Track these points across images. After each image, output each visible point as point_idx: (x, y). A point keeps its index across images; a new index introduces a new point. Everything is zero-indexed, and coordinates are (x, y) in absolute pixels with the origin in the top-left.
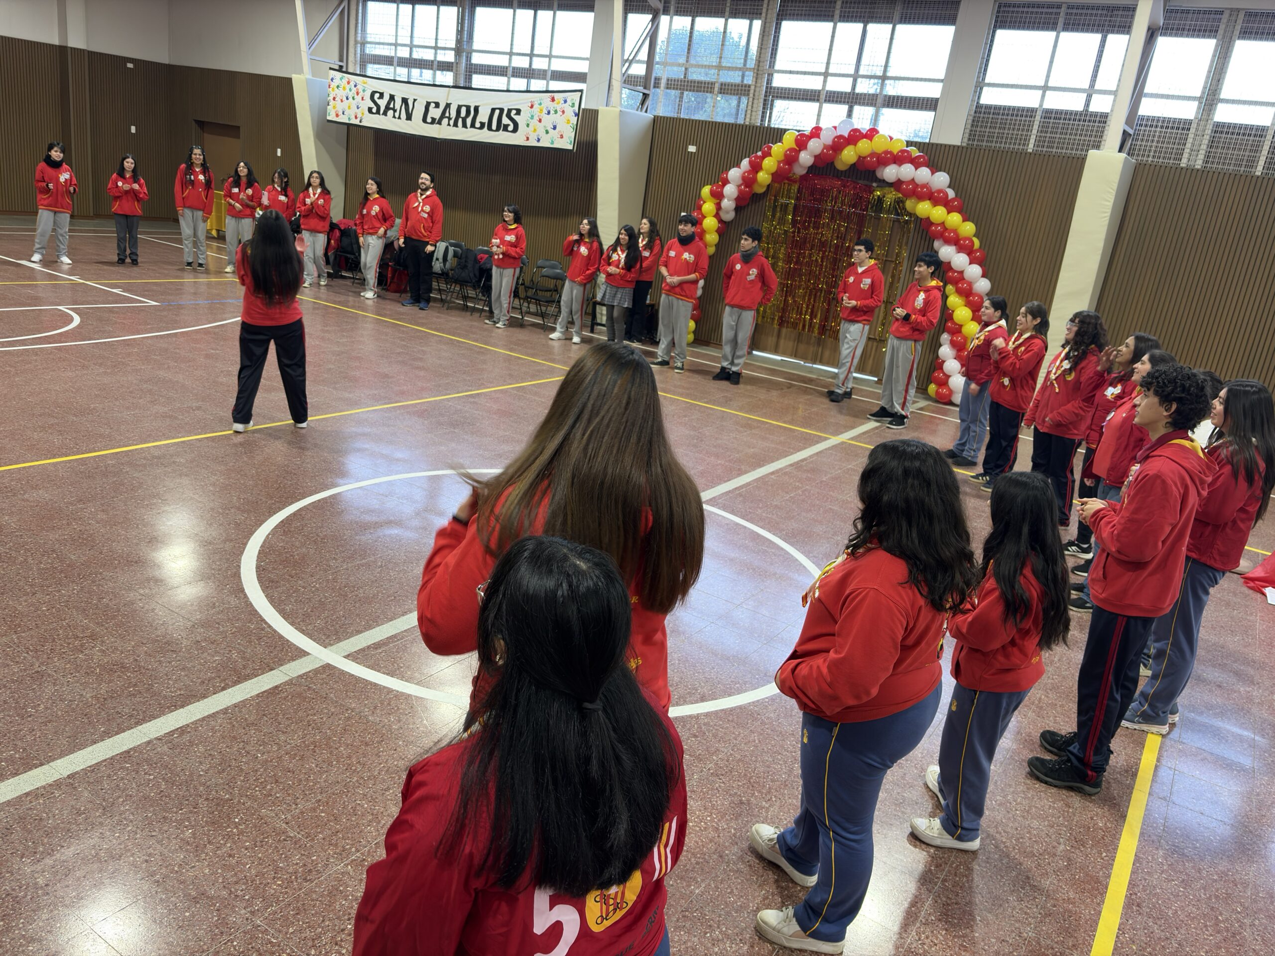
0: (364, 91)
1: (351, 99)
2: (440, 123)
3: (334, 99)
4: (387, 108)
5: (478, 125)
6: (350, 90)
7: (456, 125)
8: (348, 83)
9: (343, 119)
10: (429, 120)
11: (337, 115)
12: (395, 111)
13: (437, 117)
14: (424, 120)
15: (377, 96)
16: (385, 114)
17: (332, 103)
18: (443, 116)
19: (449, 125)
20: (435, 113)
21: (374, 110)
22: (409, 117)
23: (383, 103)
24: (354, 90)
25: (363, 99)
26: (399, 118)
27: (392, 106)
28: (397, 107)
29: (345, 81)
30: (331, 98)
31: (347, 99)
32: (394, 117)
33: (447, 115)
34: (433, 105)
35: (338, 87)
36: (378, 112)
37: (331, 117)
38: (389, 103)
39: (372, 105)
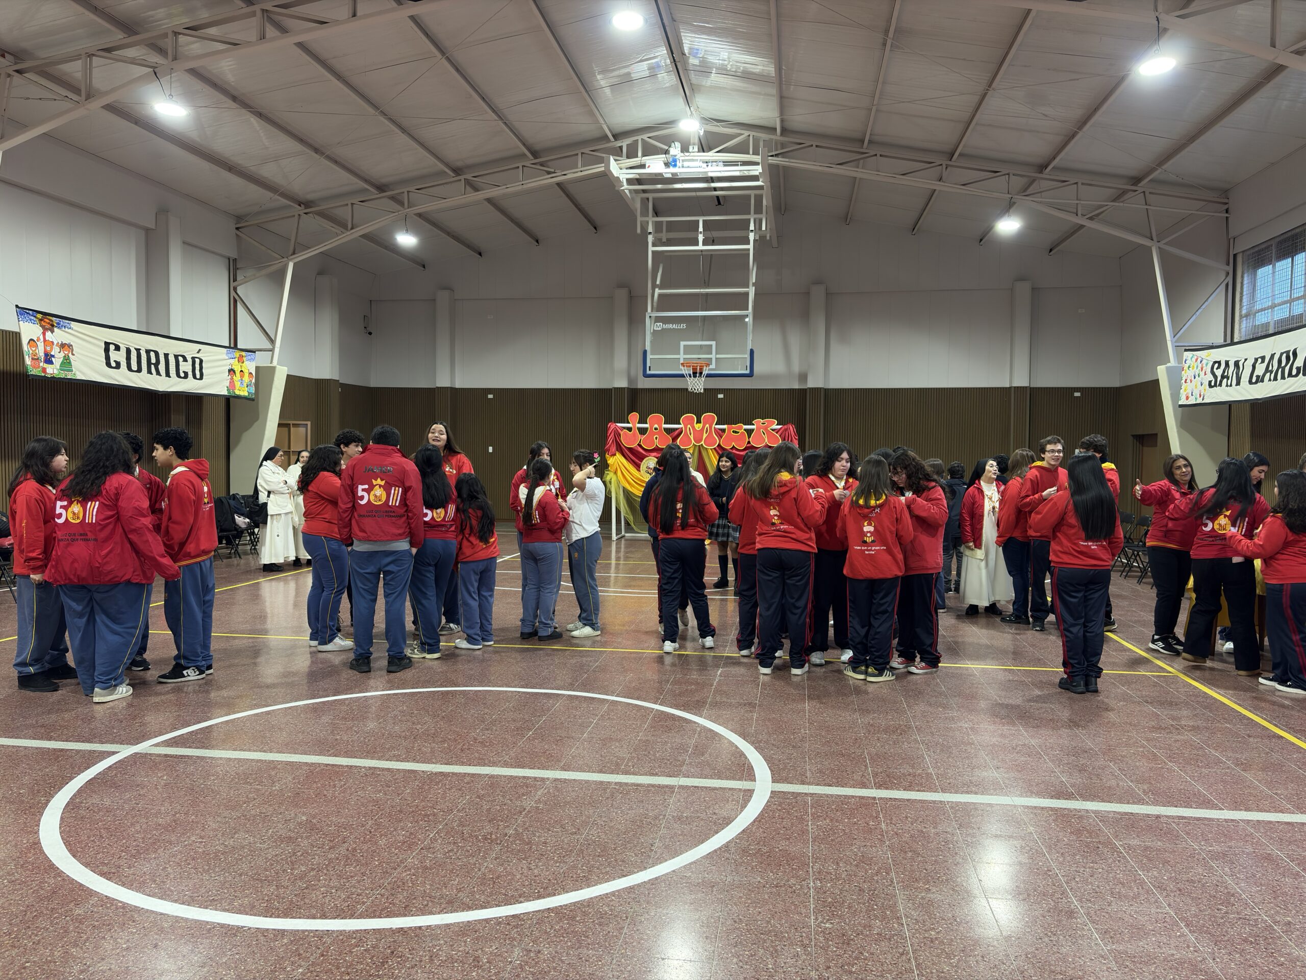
0: (1207, 364)
1: (1197, 377)
2: (1262, 381)
3: (1186, 382)
4: (1223, 377)
5: (1294, 372)
6: (1197, 367)
7: (1275, 379)
8: (1196, 360)
9: (1192, 401)
10: (1254, 380)
11: (1187, 398)
12: (1228, 378)
13: (1261, 374)
14: (1250, 382)
15: (1216, 365)
16: (1220, 385)
17: (1184, 386)
18: (1267, 370)
19: (1270, 380)
20: (1260, 369)
21: (1213, 384)
22: (1238, 383)
23: (1219, 373)
24: (1200, 366)
25: (1205, 374)
26: (1231, 385)
27: (1226, 374)
28: (1230, 374)
29: (1194, 360)
30: (1183, 381)
31: (1195, 378)
32: (1227, 386)
33: (1270, 368)
34: (1260, 360)
35: (1189, 367)
36: (1215, 385)
37: (1183, 401)
38: (1224, 372)
39: (1211, 378)
